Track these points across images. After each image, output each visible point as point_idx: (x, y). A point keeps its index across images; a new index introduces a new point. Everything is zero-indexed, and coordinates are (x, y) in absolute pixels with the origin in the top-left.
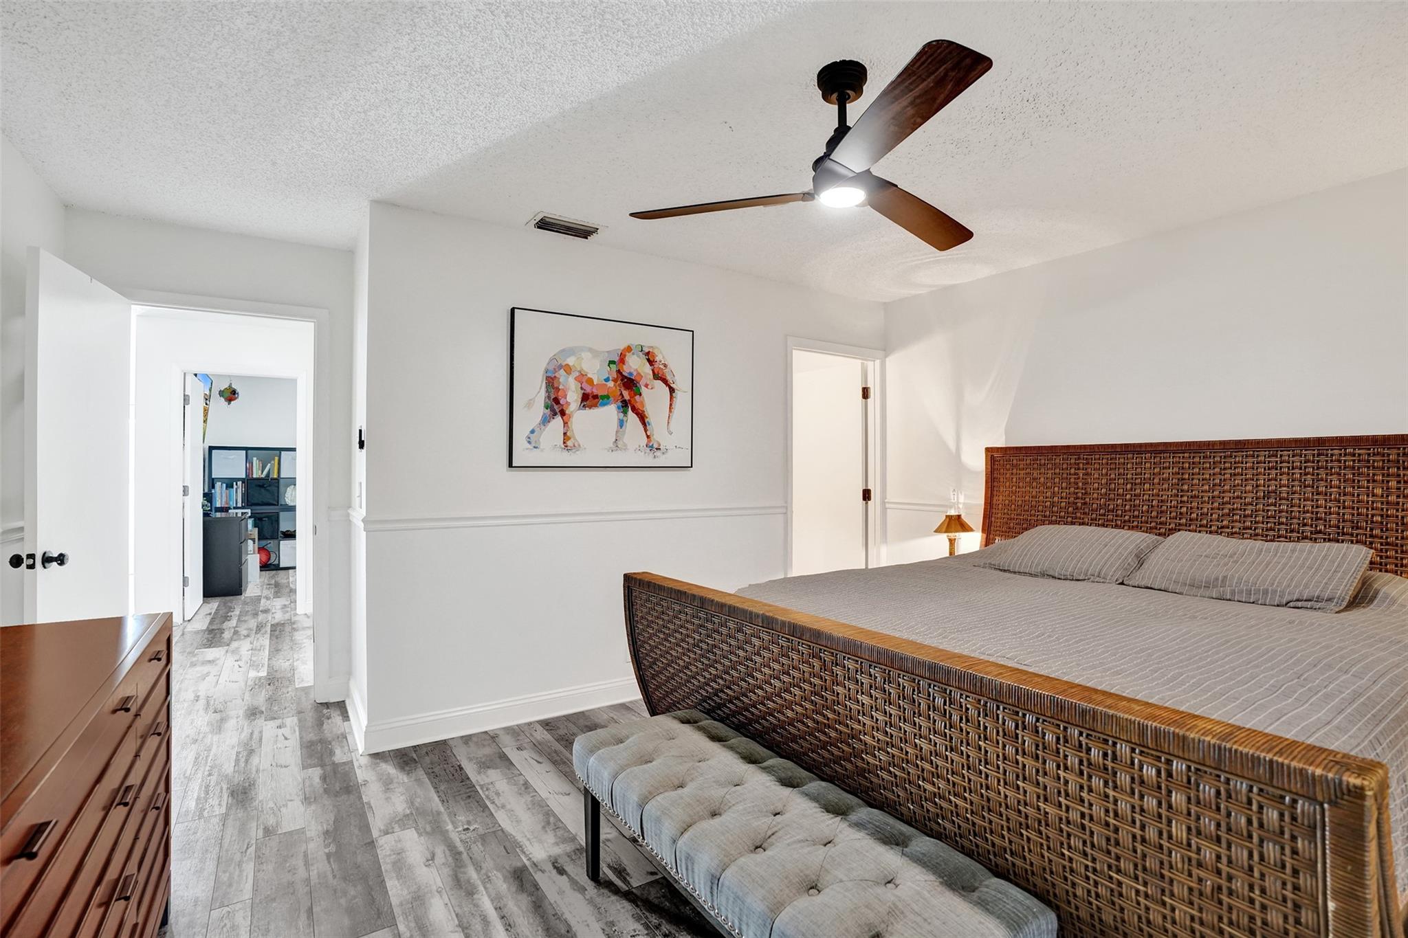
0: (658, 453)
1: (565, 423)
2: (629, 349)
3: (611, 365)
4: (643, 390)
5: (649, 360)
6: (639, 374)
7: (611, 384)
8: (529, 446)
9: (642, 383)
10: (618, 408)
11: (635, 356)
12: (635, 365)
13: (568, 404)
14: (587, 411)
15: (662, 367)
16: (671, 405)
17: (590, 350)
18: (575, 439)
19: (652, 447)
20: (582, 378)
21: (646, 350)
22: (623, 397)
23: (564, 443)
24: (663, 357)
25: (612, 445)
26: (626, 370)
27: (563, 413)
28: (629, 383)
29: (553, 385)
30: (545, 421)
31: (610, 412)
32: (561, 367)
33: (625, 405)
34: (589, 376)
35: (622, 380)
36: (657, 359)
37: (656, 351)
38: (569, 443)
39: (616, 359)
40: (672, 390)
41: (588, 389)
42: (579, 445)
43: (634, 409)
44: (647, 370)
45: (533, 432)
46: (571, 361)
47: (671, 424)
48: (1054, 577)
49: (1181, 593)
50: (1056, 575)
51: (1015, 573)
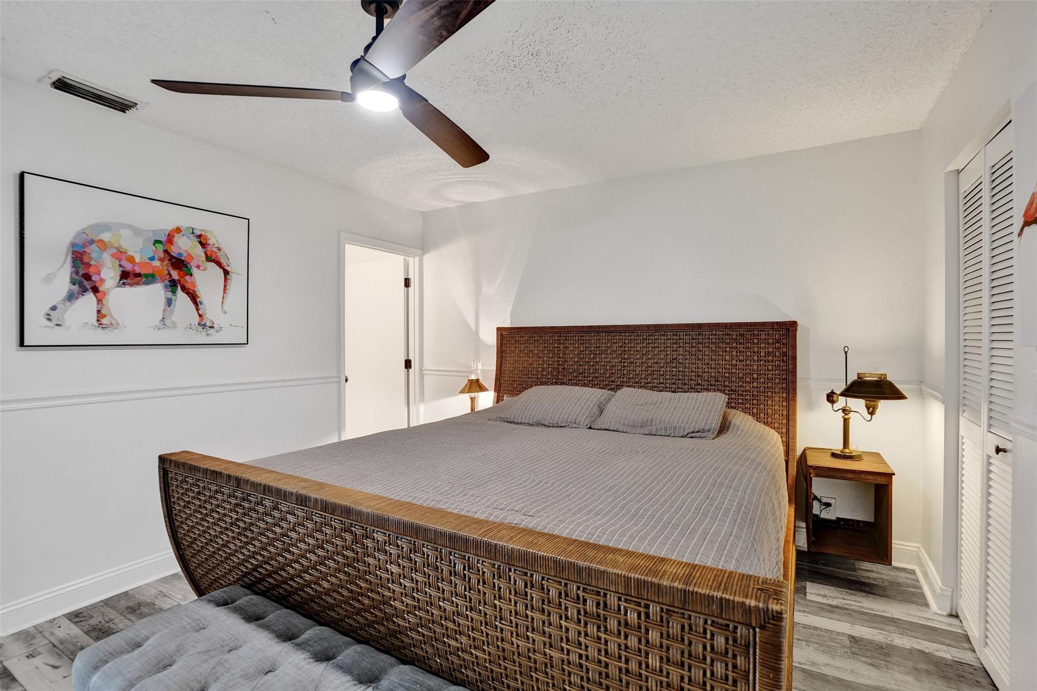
0: (211, 331)
1: (99, 301)
2: (178, 230)
3: (156, 245)
4: (195, 271)
5: (200, 243)
6: (189, 255)
7: (157, 263)
8: (48, 323)
9: (193, 264)
10: (166, 287)
11: (185, 238)
12: (185, 246)
13: (102, 280)
14: (128, 289)
15: (215, 250)
16: (225, 286)
17: (131, 227)
18: (112, 317)
19: (205, 325)
20: (119, 254)
21: (199, 233)
22: (171, 276)
23: (98, 320)
24: (217, 241)
25: (158, 324)
26: (174, 251)
27: (95, 290)
28: (180, 264)
29: (81, 260)
30: (71, 297)
31: (156, 291)
32: (92, 242)
33: (173, 285)
34: (130, 253)
35: (170, 260)
36: (210, 242)
37: (209, 235)
38: (104, 321)
39: (163, 239)
40: (226, 273)
41: (129, 267)
42: (118, 324)
43: (184, 289)
44: (199, 251)
45: (54, 308)
46: (106, 237)
47: (226, 302)
48: (545, 425)
49: (627, 433)
50: (547, 424)
51: (518, 423)
